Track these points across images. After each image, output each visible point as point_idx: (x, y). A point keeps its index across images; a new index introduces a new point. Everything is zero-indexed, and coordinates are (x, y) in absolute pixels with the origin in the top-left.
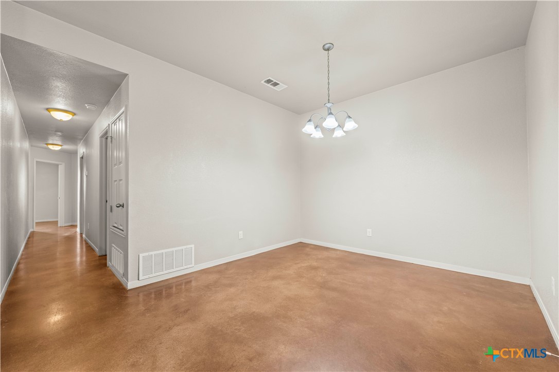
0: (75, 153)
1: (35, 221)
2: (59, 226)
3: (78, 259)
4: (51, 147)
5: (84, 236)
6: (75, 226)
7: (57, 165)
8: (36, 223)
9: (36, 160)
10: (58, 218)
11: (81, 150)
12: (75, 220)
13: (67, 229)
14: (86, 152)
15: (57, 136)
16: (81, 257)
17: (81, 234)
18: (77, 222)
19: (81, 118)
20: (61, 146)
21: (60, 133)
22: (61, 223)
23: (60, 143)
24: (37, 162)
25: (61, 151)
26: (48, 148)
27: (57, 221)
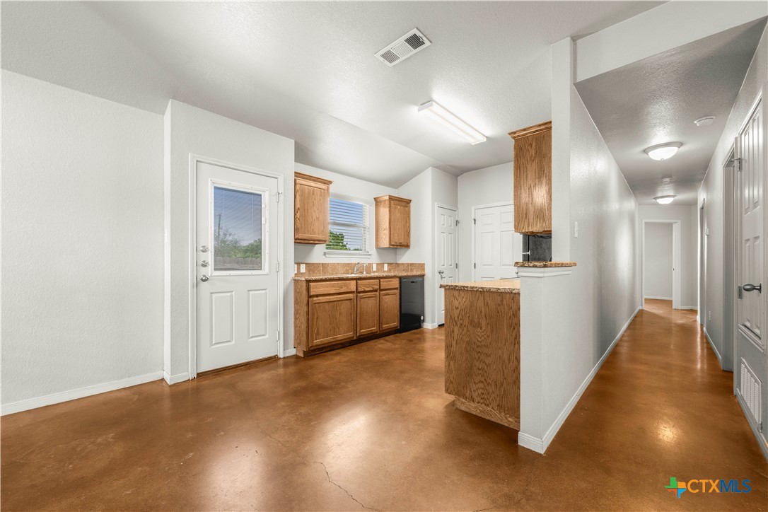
0: (694, 203)
1: (645, 297)
2: (674, 308)
3: (699, 366)
4: (660, 201)
5: (705, 329)
6: (695, 312)
7: (670, 225)
8: (646, 299)
9: (644, 221)
10: (672, 296)
11: (702, 196)
12: (694, 302)
13: (684, 313)
14: (707, 198)
15: (665, 184)
16: (702, 363)
17: (702, 325)
18: (697, 306)
19: (692, 147)
20: (674, 196)
21: (667, 180)
22: (677, 304)
23: (672, 193)
24: (646, 223)
25: (675, 204)
26: (658, 204)
27: (671, 301)
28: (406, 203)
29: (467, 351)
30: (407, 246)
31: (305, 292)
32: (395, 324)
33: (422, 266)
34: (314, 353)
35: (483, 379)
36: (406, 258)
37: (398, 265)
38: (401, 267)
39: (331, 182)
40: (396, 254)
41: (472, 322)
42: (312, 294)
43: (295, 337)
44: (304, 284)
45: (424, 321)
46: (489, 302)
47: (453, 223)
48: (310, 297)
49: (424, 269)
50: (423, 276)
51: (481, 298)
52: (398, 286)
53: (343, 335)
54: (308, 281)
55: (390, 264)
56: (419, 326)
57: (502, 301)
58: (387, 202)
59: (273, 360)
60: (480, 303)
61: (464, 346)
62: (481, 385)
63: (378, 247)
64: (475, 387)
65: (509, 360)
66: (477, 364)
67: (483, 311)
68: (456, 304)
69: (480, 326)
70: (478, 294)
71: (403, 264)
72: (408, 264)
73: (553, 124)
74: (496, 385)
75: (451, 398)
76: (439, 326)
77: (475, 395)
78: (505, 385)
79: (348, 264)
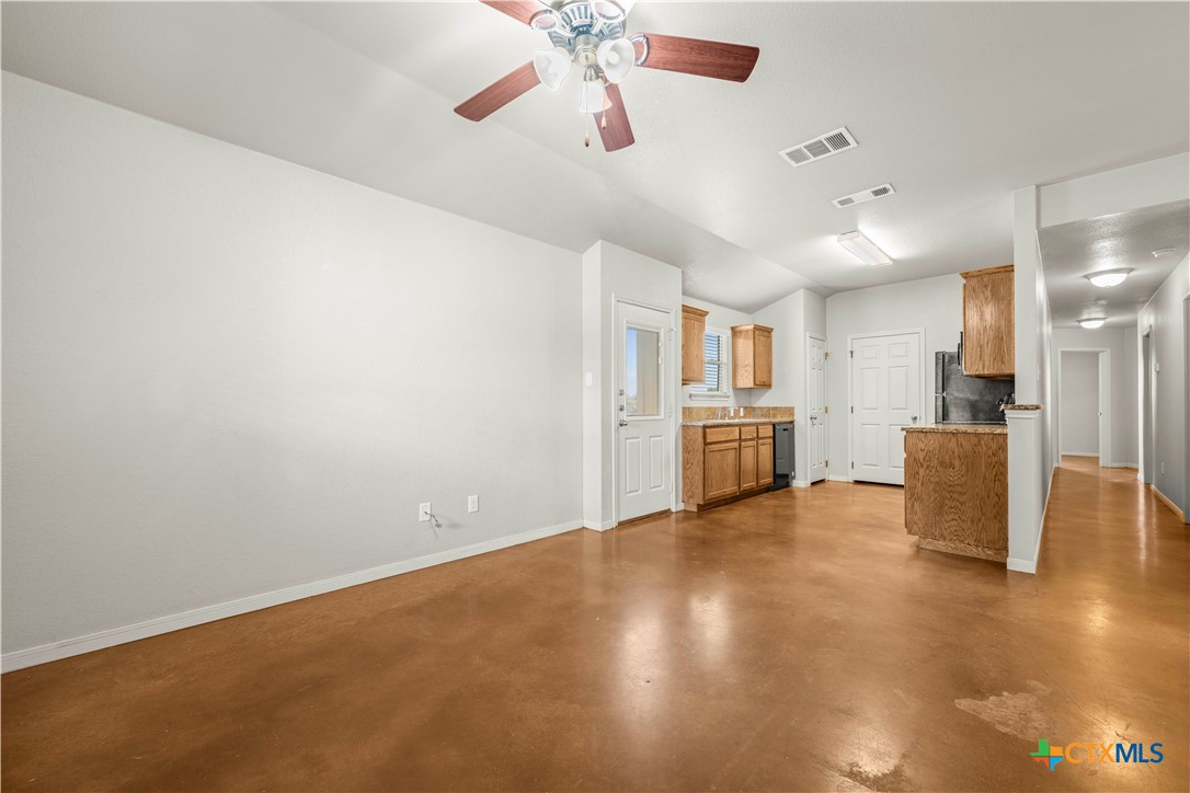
0: (1133, 328)
1: (1061, 453)
2: (1101, 465)
4: (1085, 325)
5: (1153, 487)
6: (1135, 470)
7: (1096, 355)
8: (1063, 456)
9: (1060, 349)
10: (1098, 452)
11: (1146, 320)
12: (1133, 459)
13: (1117, 472)
14: (1157, 324)
15: (1097, 306)
17: (1147, 483)
18: (1138, 463)
20: (1104, 319)
21: (1102, 303)
22: (1106, 459)
23: (1101, 316)
24: (1062, 352)
25: (1107, 327)
26: (1081, 327)
27: (1098, 458)
28: (767, 332)
29: (936, 492)
30: (769, 386)
31: (700, 439)
32: (769, 480)
33: (790, 411)
34: (708, 507)
35: (956, 517)
36: (766, 400)
37: (753, 409)
38: (759, 412)
39: (707, 313)
40: (750, 395)
41: (942, 463)
42: (708, 441)
43: (683, 490)
44: (700, 431)
45: (794, 478)
46: (964, 443)
47: (823, 357)
48: (706, 444)
49: (793, 415)
50: (792, 422)
51: (954, 440)
52: (772, 434)
53: (730, 489)
54: (705, 427)
55: (745, 408)
56: (788, 485)
57: (979, 441)
58: (751, 333)
59: (666, 513)
60: (953, 444)
61: (931, 487)
62: (955, 523)
63: (736, 389)
64: (946, 525)
65: (988, 497)
66: (947, 502)
67: (956, 451)
68: (922, 446)
69: (952, 466)
70: (949, 436)
71: (760, 408)
72: (769, 408)
73: (1015, 268)
74: (973, 522)
75: (915, 538)
76: (813, 484)
77: (945, 533)
78: (983, 519)
79: (710, 408)
